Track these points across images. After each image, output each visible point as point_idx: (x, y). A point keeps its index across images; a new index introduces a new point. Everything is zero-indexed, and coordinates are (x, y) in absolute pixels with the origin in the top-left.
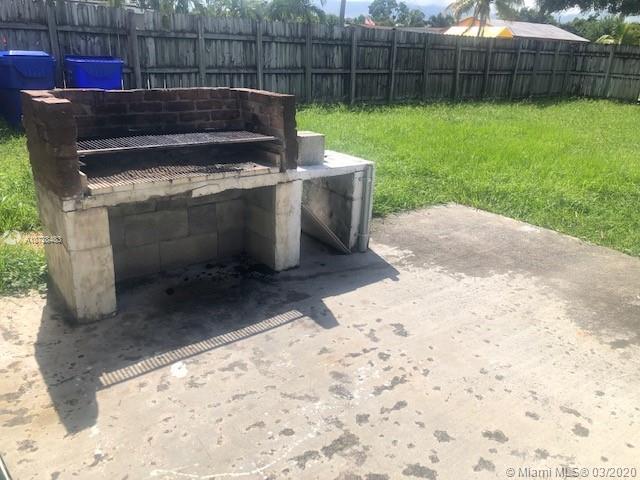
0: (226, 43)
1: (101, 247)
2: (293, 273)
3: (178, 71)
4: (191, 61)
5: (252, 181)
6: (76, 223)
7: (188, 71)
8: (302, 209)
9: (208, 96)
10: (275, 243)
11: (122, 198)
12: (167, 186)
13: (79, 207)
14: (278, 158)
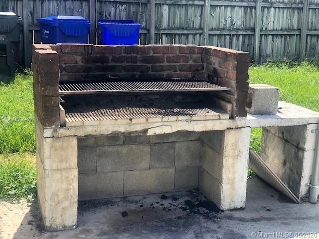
0: (229, 9)
1: (70, 169)
2: (237, 214)
3: (185, 32)
4: (197, 24)
5: (202, 125)
6: (52, 147)
7: (194, 32)
8: (250, 154)
9: (177, 52)
10: (222, 182)
11: (90, 130)
12: (127, 124)
13: (56, 135)
14: (229, 107)
